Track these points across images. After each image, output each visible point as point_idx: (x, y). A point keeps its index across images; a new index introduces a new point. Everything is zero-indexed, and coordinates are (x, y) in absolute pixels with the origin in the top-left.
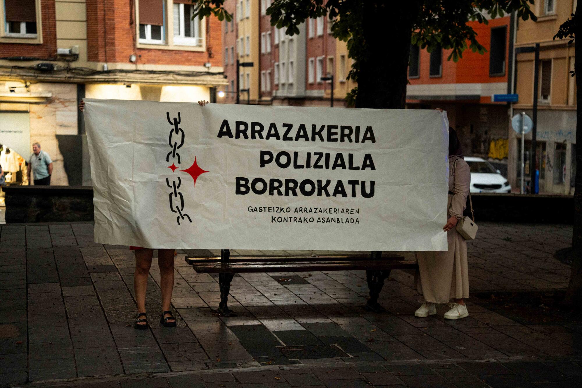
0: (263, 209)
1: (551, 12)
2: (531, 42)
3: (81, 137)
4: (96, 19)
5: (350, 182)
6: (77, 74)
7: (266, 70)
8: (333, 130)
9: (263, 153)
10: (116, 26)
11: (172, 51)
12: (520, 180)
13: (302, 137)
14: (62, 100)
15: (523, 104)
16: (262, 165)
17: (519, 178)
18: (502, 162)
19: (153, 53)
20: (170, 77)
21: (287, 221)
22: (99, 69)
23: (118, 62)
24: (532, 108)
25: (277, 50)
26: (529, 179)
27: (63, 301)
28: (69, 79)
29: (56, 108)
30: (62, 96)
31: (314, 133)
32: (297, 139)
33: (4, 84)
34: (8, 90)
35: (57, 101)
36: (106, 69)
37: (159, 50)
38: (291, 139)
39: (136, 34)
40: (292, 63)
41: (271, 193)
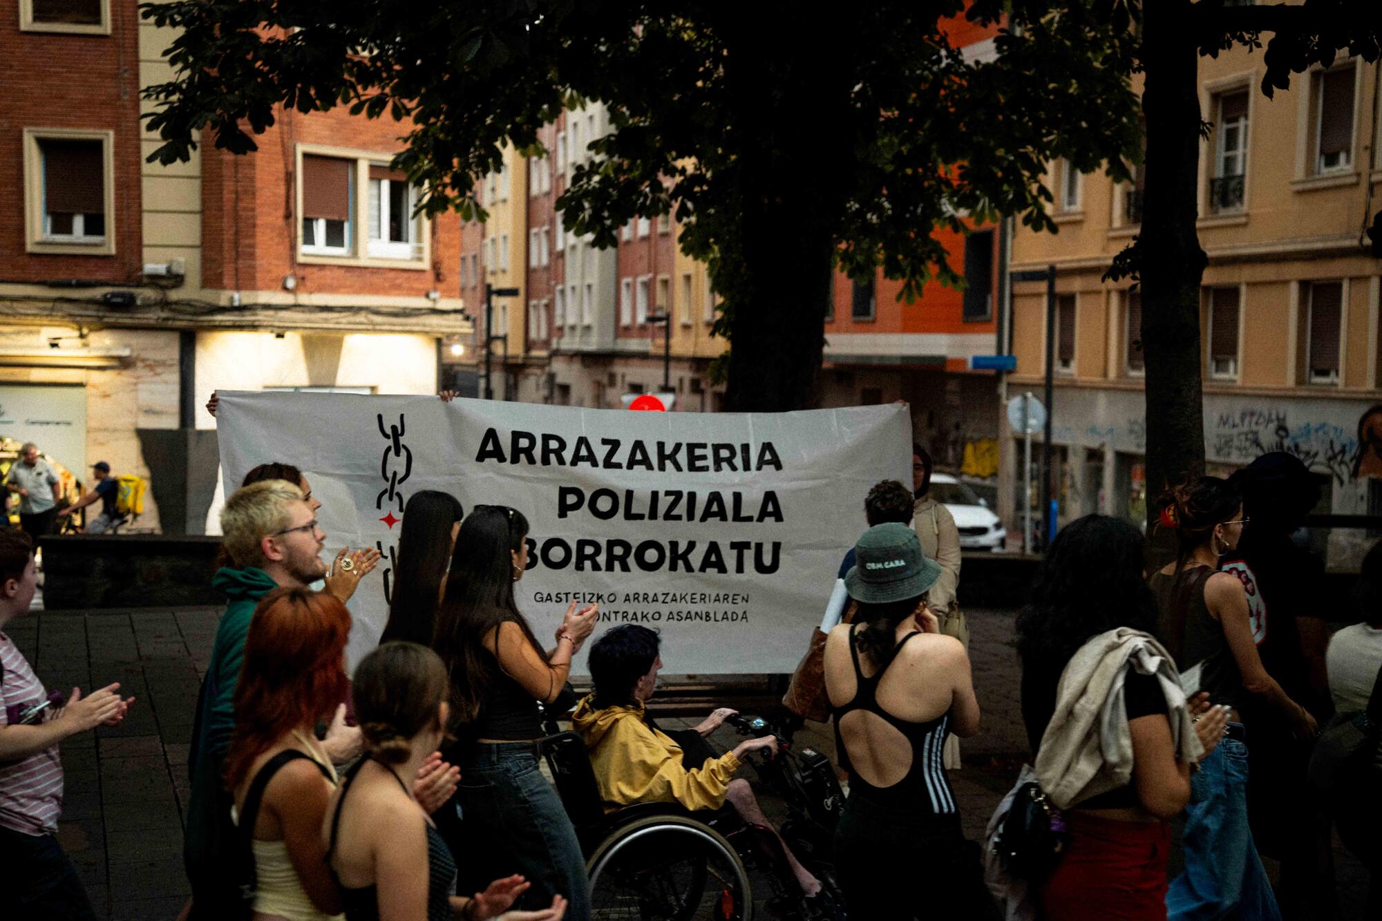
0: (563, 597)
1: (1074, 208)
2: (1036, 260)
3: (186, 434)
4: (220, 209)
5: (734, 545)
6: (180, 312)
7: (540, 298)
8: (698, 452)
9: (564, 492)
10: (259, 222)
11: (366, 268)
12: (1023, 518)
13: (639, 463)
14: (148, 362)
15: (1027, 375)
16: (563, 513)
17: (1021, 514)
18: (988, 482)
19: (328, 273)
20: (361, 318)
21: (609, 619)
22: (223, 301)
23: (262, 289)
24: (1043, 382)
25: (560, 261)
26: (1039, 515)
27: (170, 773)
28: (165, 322)
29: (138, 377)
30: (151, 355)
31: (662, 457)
32: (630, 466)
33: (38, 332)
34: (47, 343)
35: (140, 364)
36: (236, 304)
37: (340, 267)
38: (619, 466)
39: (296, 237)
40: (589, 287)
41: (579, 567)
